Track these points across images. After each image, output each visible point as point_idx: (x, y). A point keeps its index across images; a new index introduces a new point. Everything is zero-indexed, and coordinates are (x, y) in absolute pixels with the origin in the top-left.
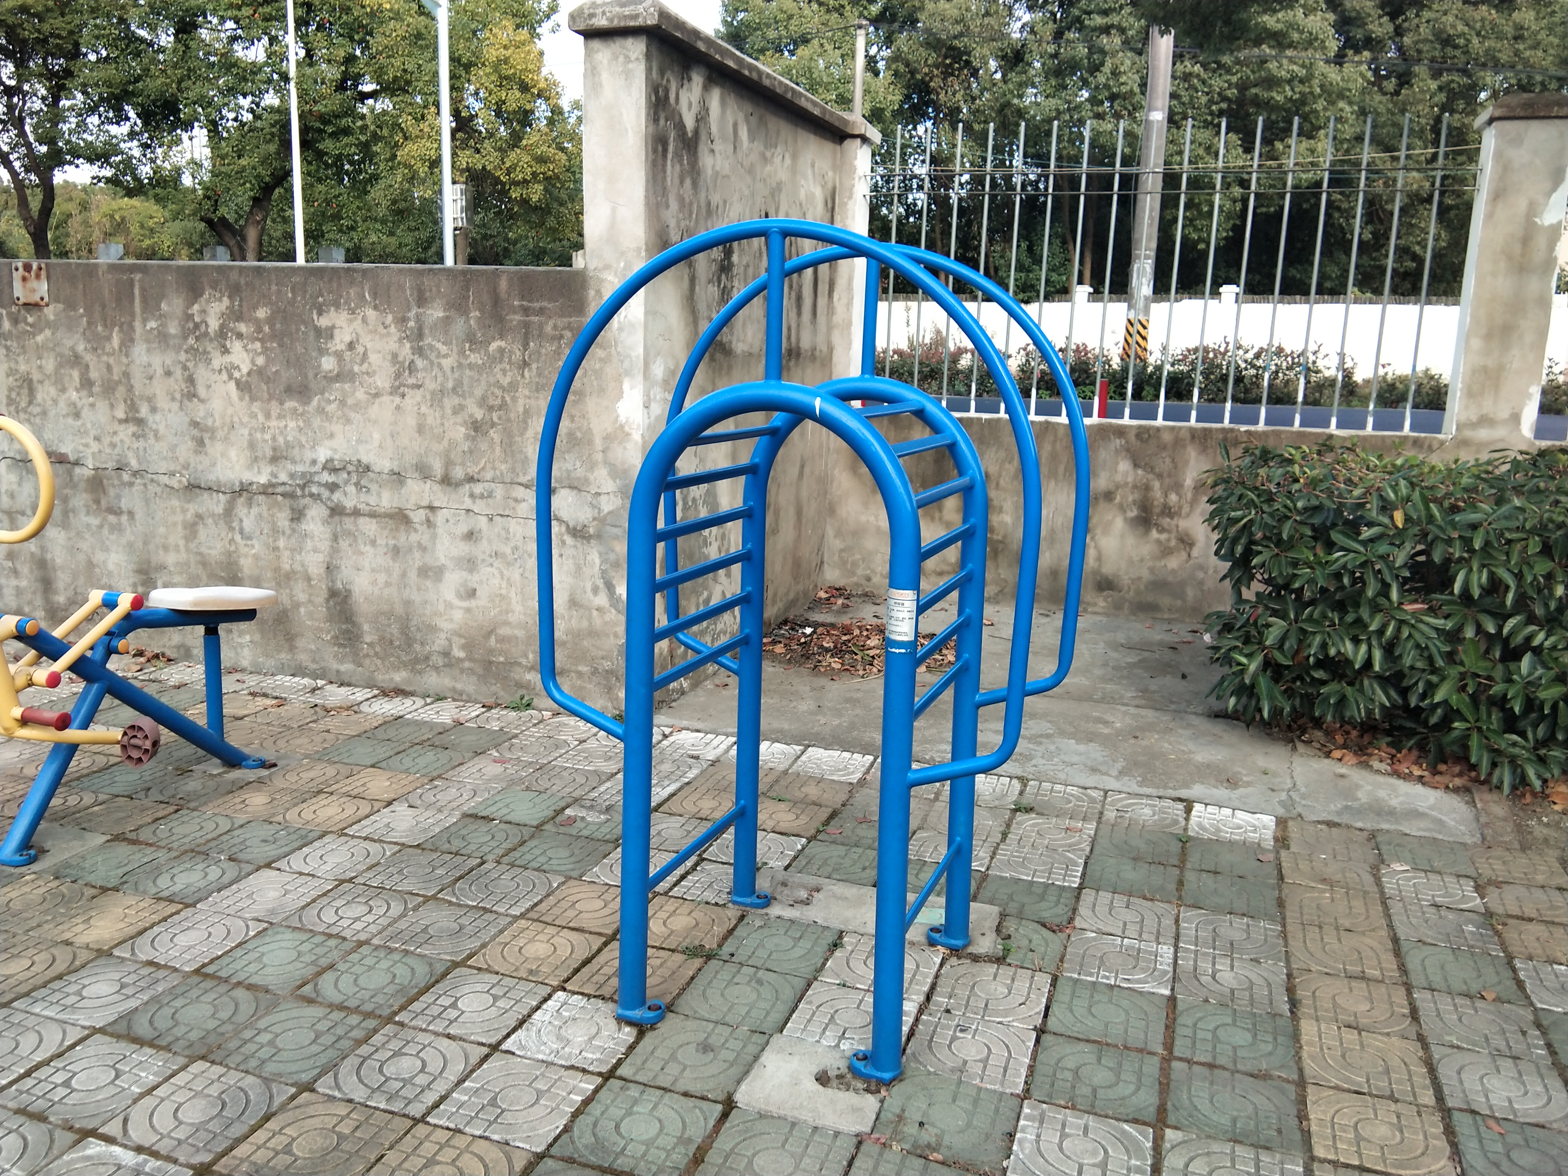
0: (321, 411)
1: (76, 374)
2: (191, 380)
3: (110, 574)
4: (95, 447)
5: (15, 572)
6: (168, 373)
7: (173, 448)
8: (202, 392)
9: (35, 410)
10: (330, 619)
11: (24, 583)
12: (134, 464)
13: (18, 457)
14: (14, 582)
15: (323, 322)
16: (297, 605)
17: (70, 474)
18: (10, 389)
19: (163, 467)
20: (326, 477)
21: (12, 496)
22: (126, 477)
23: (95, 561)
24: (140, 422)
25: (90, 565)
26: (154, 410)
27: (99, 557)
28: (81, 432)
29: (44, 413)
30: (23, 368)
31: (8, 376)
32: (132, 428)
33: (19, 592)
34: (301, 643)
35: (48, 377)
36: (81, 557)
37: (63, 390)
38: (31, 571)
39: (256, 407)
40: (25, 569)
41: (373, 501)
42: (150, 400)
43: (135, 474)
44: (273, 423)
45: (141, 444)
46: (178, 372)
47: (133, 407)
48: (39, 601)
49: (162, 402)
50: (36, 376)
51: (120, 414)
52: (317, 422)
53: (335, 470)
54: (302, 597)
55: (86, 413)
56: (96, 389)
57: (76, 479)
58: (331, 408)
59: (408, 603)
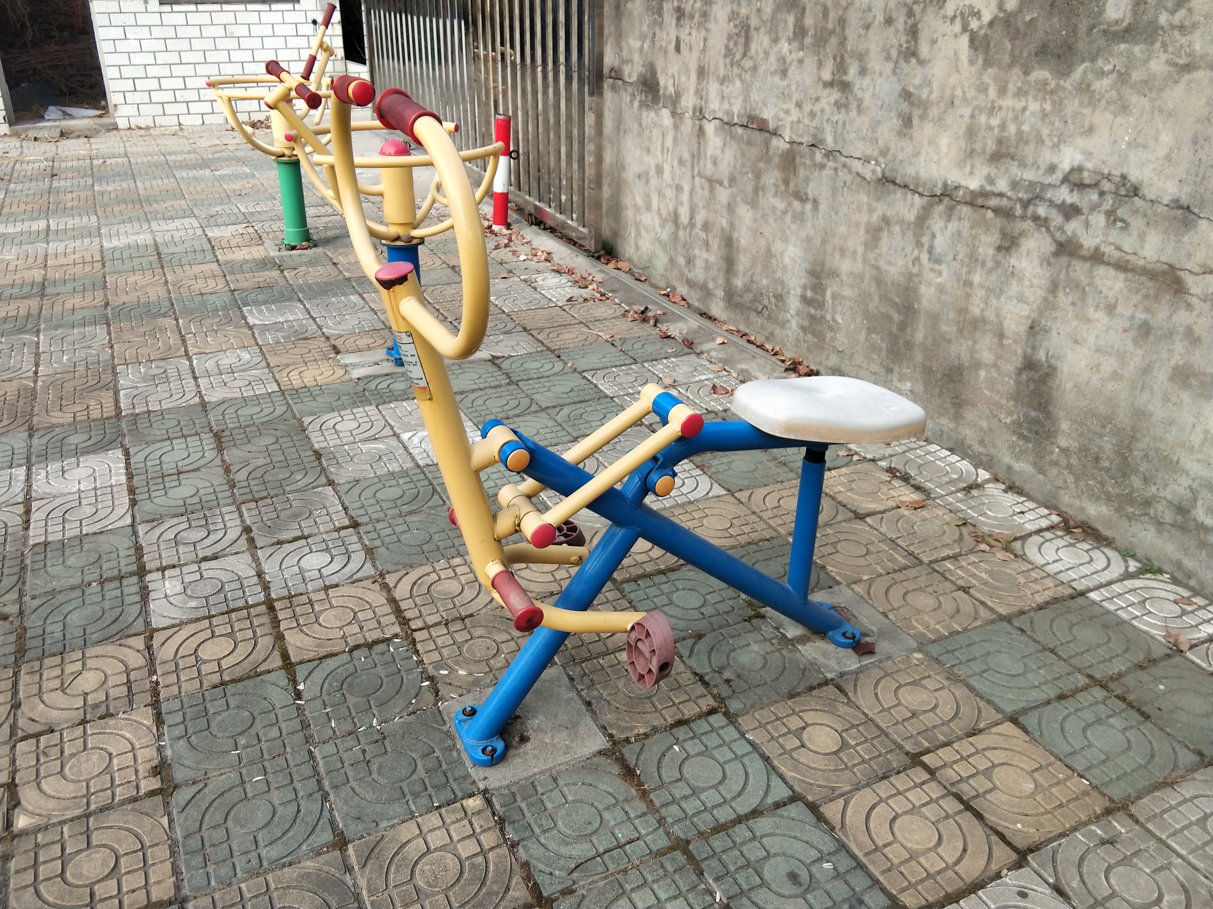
0: (1084, 88)
1: (791, 19)
2: (913, 32)
3: (785, 268)
4: (795, 114)
6: (889, 21)
7: (875, 124)
8: (924, 49)
9: (748, 64)
10: (1016, 397)
11: (712, 259)
12: (829, 140)
13: (726, 119)
14: (705, 255)
16: (977, 365)
17: (767, 144)
18: (730, 38)
19: (859, 149)
20: (1064, 195)
21: (715, 163)
22: (819, 157)
23: (773, 249)
24: (845, 87)
25: (769, 254)
26: (863, 71)
27: (778, 247)
28: (785, 95)
29: (755, 69)
30: (744, 11)
31: (730, 20)
32: (836, 95)
33: (708, 266)
34: (970, 414)
35: (765, 22)
36: (762, 242)
37: (776, 40)
38: (719, 248)
39: (990, 75)
40: (715, 244)
41: (1128, 243)
42: (861, 57)
43: (829, 154)
44: (1008, 102)
45: (840, 117)
46: (901, 21)
47: (841, 67)
48: (721, 281)
49: (875, 62)
50: (754, 22)
51: (827, 76)
52: (1072, 105)
53: (1081, 186)
54: (987, 357)
55: (793, 71)
56: (808, 41)
57: (771, 151)
58: (1101, 85)
59: (1140, 414)
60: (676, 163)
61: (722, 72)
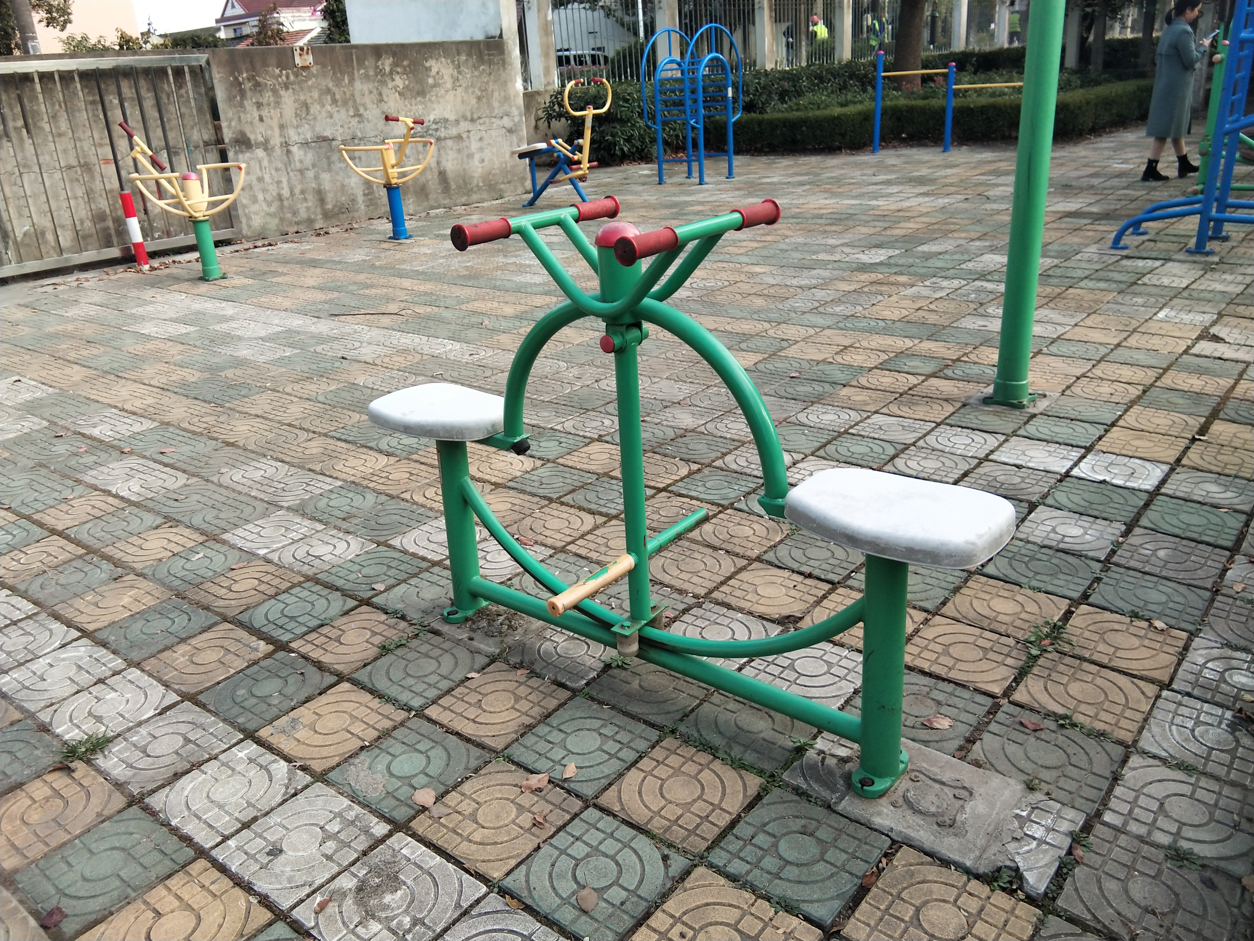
0: (430, 100)
1: (329, 98)
2: (380, 94)
3: (352, 188)
4: (341, 130)
5: (305, 200)
6: (371, 92)
7: (376, 125)
8: (385, 98)
9: (310, 117)
10: (440, 184)
11: (310, 204)
12: (359, 135)
13: (304, 142)
14: (305, 205)
15: (427, 65)
16: (428, 181)
17: (330, 145)
18: (297, 109)
19: (372, 134)
20: (434, 126)
21: (303, 162)
22: (356, 141)
24: (360, 116)
25: (343, 186)
26: (366, 109)
27: (346, 182)
28: (335, 125)
29: (315, 118)
30: (302, 98)
31: (296, 102)
32: (357, 119)
33: (308, 208)
34: (431, 196)
35: (317, 100)
36: (338, 184)
37: (323, 106)
38: (315, 197)
39: (407, 102)
40: (310, 197)
41: (450, 132)
42: (364, 105)
43: (360, 139)
44: (413, 108)
45: (362, 125)
46: (375, 91)
47: (357, 109)
48: (319, 210)
49: (369, 105)
50: (309, 101)
51: (351, 113)
52: (429, 105)
53: (437, 123)
54: (430, 177)
55: (336, 115)
56: (339, 103)
57: (332, 147)
58: (433, 98)
59: (464, 170)
60: (273, 172)
61: (295, 123)
